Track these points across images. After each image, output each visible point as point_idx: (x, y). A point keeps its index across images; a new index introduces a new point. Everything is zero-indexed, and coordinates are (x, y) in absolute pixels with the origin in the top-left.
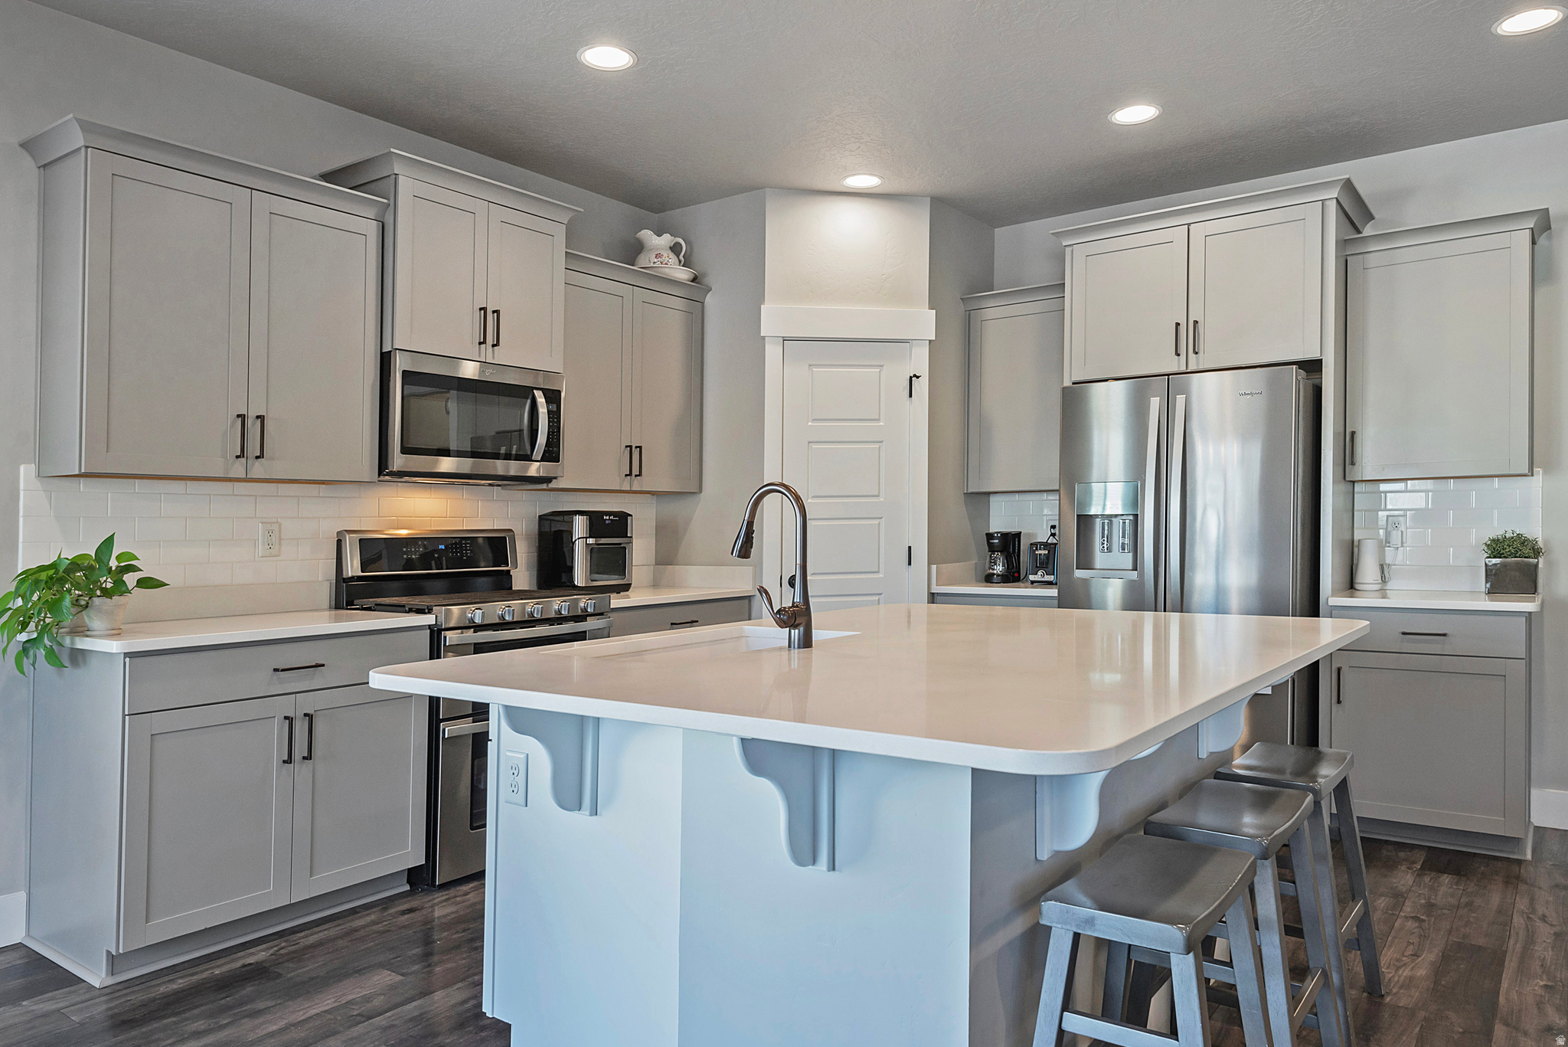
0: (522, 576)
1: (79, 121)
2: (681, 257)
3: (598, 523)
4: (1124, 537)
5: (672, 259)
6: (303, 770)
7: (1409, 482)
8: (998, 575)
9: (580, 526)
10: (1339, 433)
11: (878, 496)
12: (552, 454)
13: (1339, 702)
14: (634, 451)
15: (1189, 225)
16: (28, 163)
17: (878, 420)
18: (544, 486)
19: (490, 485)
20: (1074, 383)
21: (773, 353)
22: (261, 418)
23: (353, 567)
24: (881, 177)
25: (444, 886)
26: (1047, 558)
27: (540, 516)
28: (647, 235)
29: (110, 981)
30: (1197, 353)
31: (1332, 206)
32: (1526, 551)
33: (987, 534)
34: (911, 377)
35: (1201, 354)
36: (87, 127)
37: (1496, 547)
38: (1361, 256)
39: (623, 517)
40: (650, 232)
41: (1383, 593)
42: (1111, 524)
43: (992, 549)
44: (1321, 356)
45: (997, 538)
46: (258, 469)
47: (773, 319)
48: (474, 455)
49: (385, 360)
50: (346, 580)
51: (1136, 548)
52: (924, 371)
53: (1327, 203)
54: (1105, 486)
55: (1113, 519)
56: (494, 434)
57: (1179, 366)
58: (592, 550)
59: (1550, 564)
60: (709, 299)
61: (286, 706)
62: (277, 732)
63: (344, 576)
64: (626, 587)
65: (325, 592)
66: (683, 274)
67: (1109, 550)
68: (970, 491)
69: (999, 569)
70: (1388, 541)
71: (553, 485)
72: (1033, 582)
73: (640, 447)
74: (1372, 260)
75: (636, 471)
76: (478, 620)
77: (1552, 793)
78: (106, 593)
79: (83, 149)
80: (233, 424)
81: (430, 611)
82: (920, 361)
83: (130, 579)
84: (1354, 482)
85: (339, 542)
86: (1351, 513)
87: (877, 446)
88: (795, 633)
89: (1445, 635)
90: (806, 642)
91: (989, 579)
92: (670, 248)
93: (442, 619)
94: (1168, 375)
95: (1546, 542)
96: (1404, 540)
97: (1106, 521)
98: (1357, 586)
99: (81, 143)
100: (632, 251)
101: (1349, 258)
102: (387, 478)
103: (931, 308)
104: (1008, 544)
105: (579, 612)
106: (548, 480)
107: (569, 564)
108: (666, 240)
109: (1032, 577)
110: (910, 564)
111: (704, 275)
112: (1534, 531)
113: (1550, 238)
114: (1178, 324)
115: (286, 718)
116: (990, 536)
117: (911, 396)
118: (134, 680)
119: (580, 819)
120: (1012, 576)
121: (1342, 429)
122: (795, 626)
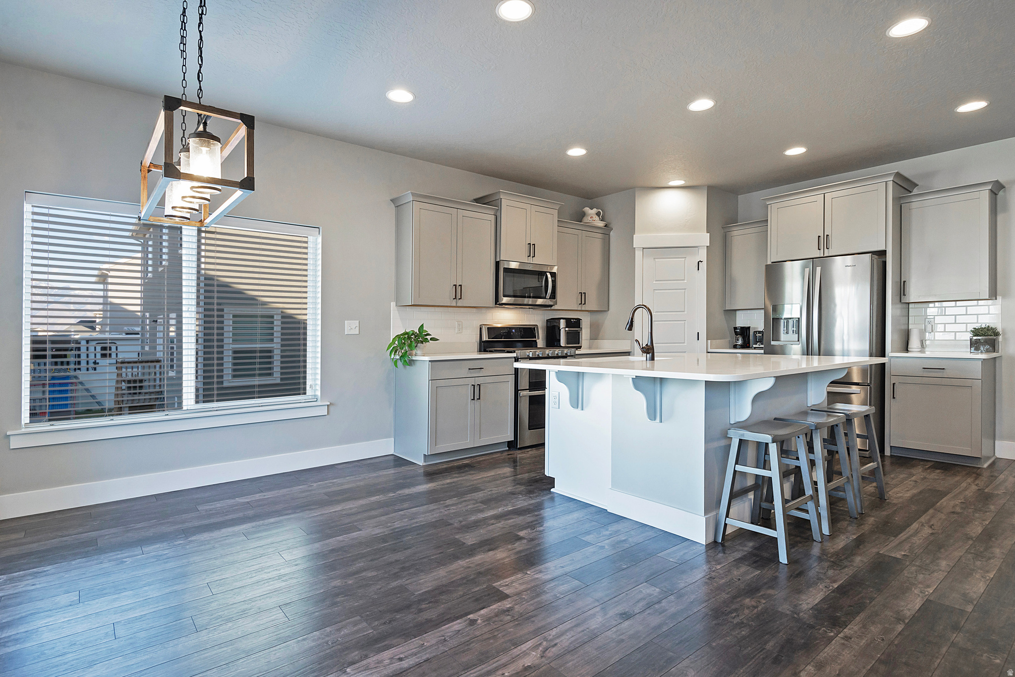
0: (541, 342)
1: (411, 193)
2: (600, 217)
3: (569, 322)
4: (793, 327)
5: (597, 218)
6: (477, 402)
7: (936, 303)
8: (739, 345)
9: (562, 324)
10: (896, 282)
11: (684, 311)
12: (553, 296)
13: (894, 398)
14: (583, 295)
15: (824, 194)
16: (393, 206)
17: (684, 280)
18: (550, 308)
19: (529, 308)
20: (772, 263)
21: (638, 254)
22: (461, 285)
23: (485, 338)
24: (685, 181)
25: (520, 449)
26: (760, 338)
27: (547, 320)
28: (587, 209)
29: (425, 464)
30: (828, 249)
31: (890, 184)
32: (990, 333)
33: (734, 328)
34: (698, 262)
35: (830, 249)
36: (413, 194)
37: (976, 332)
38: (908, 204)
39: (579, 320)
40: (588, 208)
41: (922, 351)
42: (788, 322)
43: (736, 333)
44: (886, 248)
45: (739, 329)
46: (460, 303)
47: (639, 240)
48: (514, 296)
49: (497, 264)
50: (483, 342)
51: (798, 332)
52: (704, 259)
53: (888, 182)
54: (792, 306)
55: (789, 320)
56: (522, 288)
57: (820, 255)
58: (567, 333)
59: (1005, 339)
60: (611, 233)
61: (472, 381)
62: (470, 390)
63: (483, 340)
64: (580, 347)
65: (476, 346)
66: (601, 224)
67: (787, 333)
68: (726, 309)
69: (740, 342)
70: (925, 330)
71: (552, 308)
72: (755, 348)
73: (585, 293)
74: (914, 205)
75: (583, 303)
76: (531, 356)
77: (1006, 443)
78: (422, 342)
79: (412, 202)
80: (453, 287)
81: (514, 352)
82: (703, 255)
83: (429, 337)
84: (909, 303)
85: (481, 328)
86: (907, 318)
87: (684, 291)
88: (648, 355)
89: (944, 369)
90: (653, 359)
91: (735, 347)
92: (596, 214)
93: (519, 355)
94: (813, 258)
95: (1003, 330)
96: (933, 329)
97: (785, 321)
98: (909, 349)
99: (412, 200)
100: (580, 217)
101: (902, 205)
102: (498, 306)
103: (707, 232)
104: (744, 332)
105: (564, 355)
106: (551, 306)
107: (558, 338)
108: (595, 211)
109: (754, 346)
110: (698, 339)
111: (610, 224)
112: (998, 324)
113: (1005, 191)
114: (819, 237)
115: (472, 385)
116: (735, 328)
117: (698, 270)
118: (432, 369)
119: (578, 412)
120: (746, 345)
121: (899, 281)
122: (648, 353)
